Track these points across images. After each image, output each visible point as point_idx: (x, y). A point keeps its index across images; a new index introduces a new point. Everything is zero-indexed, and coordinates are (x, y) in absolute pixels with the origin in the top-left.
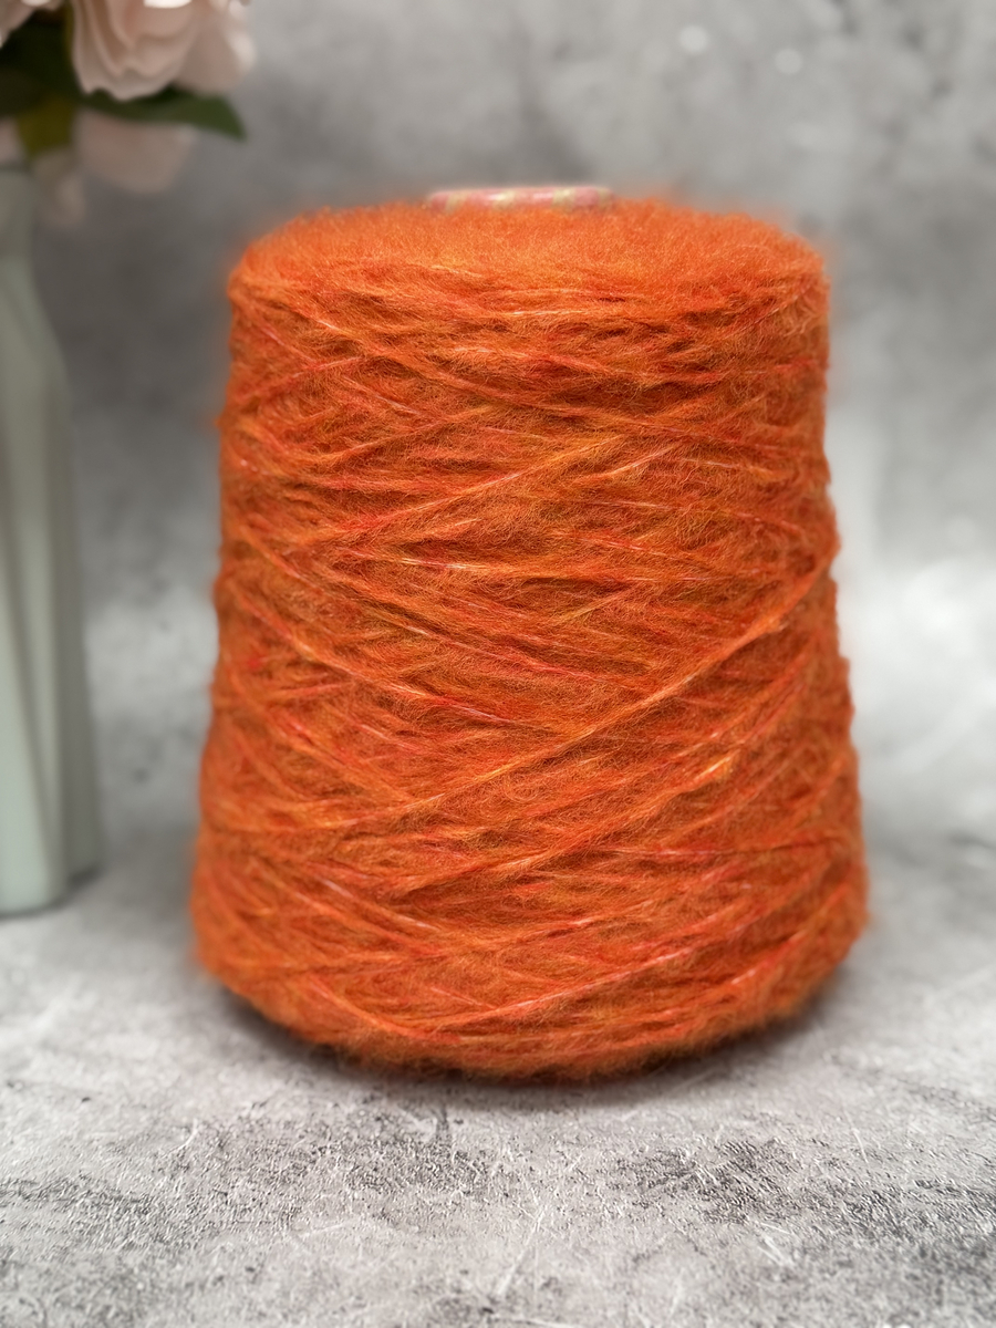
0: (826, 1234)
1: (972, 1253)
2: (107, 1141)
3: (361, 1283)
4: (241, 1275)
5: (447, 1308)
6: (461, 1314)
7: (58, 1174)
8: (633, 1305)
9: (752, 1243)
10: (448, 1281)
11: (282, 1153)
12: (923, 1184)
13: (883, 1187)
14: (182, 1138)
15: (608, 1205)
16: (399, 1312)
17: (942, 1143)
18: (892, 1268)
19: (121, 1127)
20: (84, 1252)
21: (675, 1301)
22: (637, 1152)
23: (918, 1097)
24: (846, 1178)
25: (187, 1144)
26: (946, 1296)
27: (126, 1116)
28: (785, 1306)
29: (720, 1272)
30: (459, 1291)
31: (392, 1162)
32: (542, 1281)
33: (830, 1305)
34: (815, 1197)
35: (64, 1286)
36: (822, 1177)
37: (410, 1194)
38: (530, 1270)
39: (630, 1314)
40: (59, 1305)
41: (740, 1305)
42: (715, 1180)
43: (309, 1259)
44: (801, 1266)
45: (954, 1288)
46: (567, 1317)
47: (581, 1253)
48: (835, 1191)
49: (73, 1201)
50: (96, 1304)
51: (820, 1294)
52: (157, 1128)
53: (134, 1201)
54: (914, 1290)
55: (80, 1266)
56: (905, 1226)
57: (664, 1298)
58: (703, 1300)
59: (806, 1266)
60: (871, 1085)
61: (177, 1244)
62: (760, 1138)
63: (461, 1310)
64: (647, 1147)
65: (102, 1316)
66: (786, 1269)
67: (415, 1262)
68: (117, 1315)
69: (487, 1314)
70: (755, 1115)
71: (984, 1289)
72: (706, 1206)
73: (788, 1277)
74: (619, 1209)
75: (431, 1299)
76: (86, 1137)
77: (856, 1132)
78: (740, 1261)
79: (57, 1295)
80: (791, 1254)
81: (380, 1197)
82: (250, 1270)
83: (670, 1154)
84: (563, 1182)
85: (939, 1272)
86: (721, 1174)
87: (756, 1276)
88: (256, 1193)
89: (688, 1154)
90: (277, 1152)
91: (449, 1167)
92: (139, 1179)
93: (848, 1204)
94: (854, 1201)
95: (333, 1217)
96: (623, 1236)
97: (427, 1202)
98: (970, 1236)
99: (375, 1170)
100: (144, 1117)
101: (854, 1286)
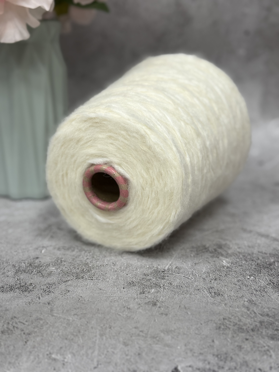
0: (237, 260)
1: (268, 265)
3: (137, 266)
4: (111, 264)
5: (155, 271)
8: (195, 272)
9: (220, 261)
10: (155, 266)
12: (259, 252)
13: (250, 252)
16: (145, 271)
17: (264, 245)
18: (251, 267)
20: (78, 259)
21: (203, 271)
22: (197, 245)
23: (260, 236)
24: (242, 251)
26: (262, 272)
28: (227, 273)
29: (213, 266)
30: (157, 268)
32: (175, 267)
33: (236, 273)
34: (235, 254)
35: (74, 265)
36: (237, 250)
38: (172, 265)
41: (217, 272)
42: (213, 250)
44: (231, 266)
46: (180, 273)
48: (239, 253)
51: (234, 271)
54: (255, 271)
55: (77, 262)
56: (254, 259)
58: (209, 271)
59: (232, 266)
60: (250, 233)
62: (223, 243)
63: (158, 271)
64: (199, 244)
65: (83, 270)
66: (228, 266)
67: (148, 263)
68: (86, 270)
69: (163, 272)
71: (270, 271)
72: (211, 255)
73: (228, 267)
74: (192, 255)
75: (151, 269)
78: (218, 265)
79: (73, 267)
80: (229, 264)
82: (113, 263)
83: (203, 245)
85: (261, 268)
87: (221, 267)
89: (207, 245)
94: (243, 254)
98: (268, 262)
101: (242, 270)
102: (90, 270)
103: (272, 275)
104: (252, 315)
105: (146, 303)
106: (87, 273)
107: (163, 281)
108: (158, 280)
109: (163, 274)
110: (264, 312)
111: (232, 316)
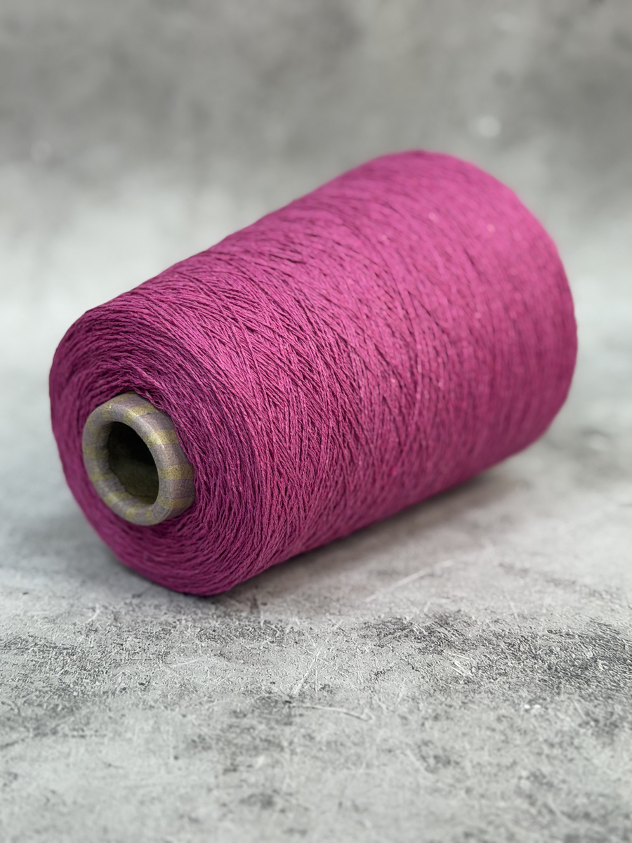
0: (492, 659)
1: (579, 668)
2: (43, 616)
3: (210, 690)
4: (136, 687)
5: (264, 701)
6: (272, 704)
7: (15, 635)
8: (376, 698)
9: (447, 664)
10: (263, 688)
11: (155, 623)
12: (551, 632)
13: (527, 634)
14: (90, 615)
15: (359, 646)
16: (235, 704)
17: (565, 610)
18: (530, 676)
19: (50, 609)
20: (37, 676)
21: (401, 695)
22: (377, 618)
23: (552, 584)
24: (505, 629)
25: (94, 618)
26: (563, 690)
27: (53, 602)
28: (466, 697)
29: (427, 680)
30: (270, 693)
31: (224, 627)
32: (320, 686)
33: (493, 696)
34: (486, 640)
35: (28, 694)
36: (490, 629)
37: (237, 643)
38: (313, 681)
39: (374, 702)
40: (26, 705)
41: (439, 697)
42: (424, 632)
43: (177, 678)
44: (476, 676)
45: (567, 686)
46: (336, 705)
47: (344, 671)
48: (497, 636)
49: (27, 649)
50: (50, 704)
51: (487, 690)
52: (74, 609)
53: (65, 649)
54: (544, 687)
55: (36, 684)
56: (539, 654)
57: (393, 694)
58: (417, 694)
59: (479, 675)
60: (522, 577)
61: (95, 671)
62: (452, 608)
63: (272, 702)
64: (383, 616)
65: (54, 709)
66: (467, 677)
67: (242, 678)
68: (63, 709)
69: (288, 704)
70: (450, 595)
71: (586, 686)
72: (419, 645)
73: (468, 681)
74: (366, 648)
75: (253, 698)
76: (29, 614)
77: (512, 604)
78: (439, 674)
79: (24, 699)
80: (470, 669)
81: (218, 645)
82: (142, 684)
83: (397, 618)
84: (331, 634)
85: (559, 677)
86: (428, 629)
87: (449, 681)
88: (141, 644)
89: (408, 618)
90: (151, 622)
91: (260, 628)
92: (66, 637)
93: (506, 643)
94: (509, 641)
95: (190, 656)
96: (368, 662)
97: (248, 647)
98: (579, 659)
99: (214, 631)
100: (64, 603)
101: (508, 685)
102: (74, 709)
103: (590, 697)
104: (544, 817)
105: (243, 801)
106: (67, 719)
107: (288, 730)
108: (272, 728)
109: (286, 710)
110: (575, 808)
111: (490, 823)
